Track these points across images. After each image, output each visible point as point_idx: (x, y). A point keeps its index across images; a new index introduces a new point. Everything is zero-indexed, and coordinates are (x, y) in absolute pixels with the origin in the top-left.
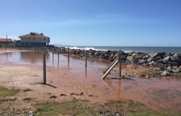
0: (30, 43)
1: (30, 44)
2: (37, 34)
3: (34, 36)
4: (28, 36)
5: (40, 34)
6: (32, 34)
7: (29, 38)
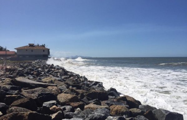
0: (27, 55)
1: (28, 57)
2: (38, 45)
3: (32, 47)
4: (25, 48)
5: (42, 45)
6: (31, 45)
7: (27, 50)
